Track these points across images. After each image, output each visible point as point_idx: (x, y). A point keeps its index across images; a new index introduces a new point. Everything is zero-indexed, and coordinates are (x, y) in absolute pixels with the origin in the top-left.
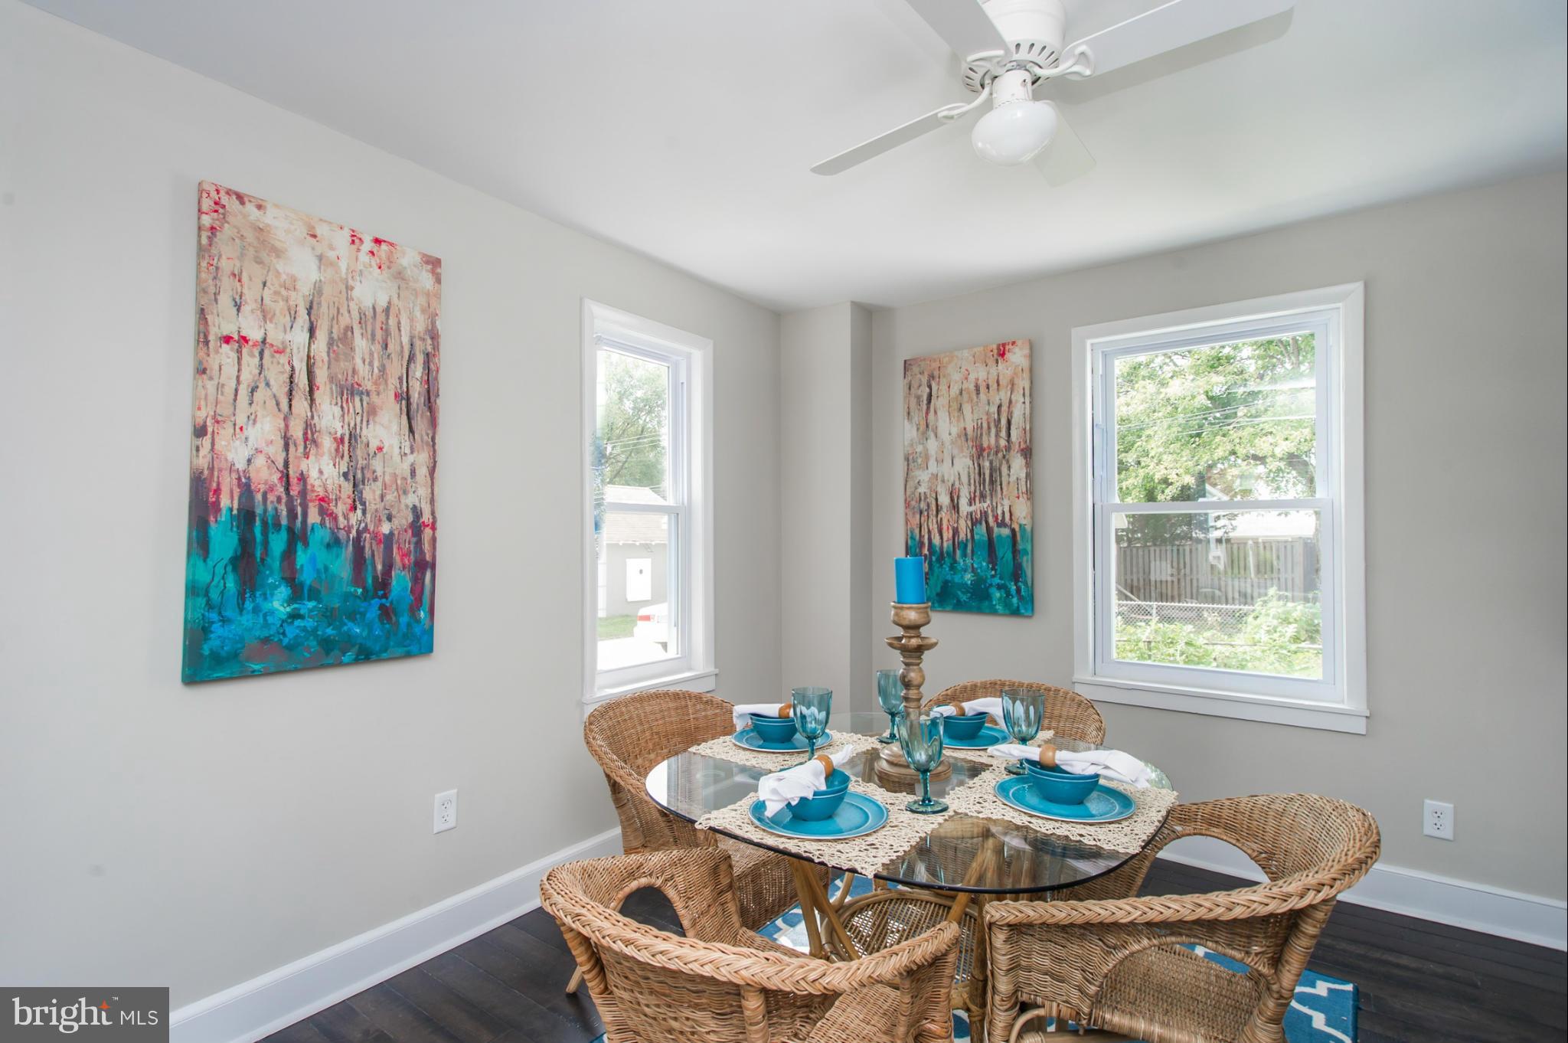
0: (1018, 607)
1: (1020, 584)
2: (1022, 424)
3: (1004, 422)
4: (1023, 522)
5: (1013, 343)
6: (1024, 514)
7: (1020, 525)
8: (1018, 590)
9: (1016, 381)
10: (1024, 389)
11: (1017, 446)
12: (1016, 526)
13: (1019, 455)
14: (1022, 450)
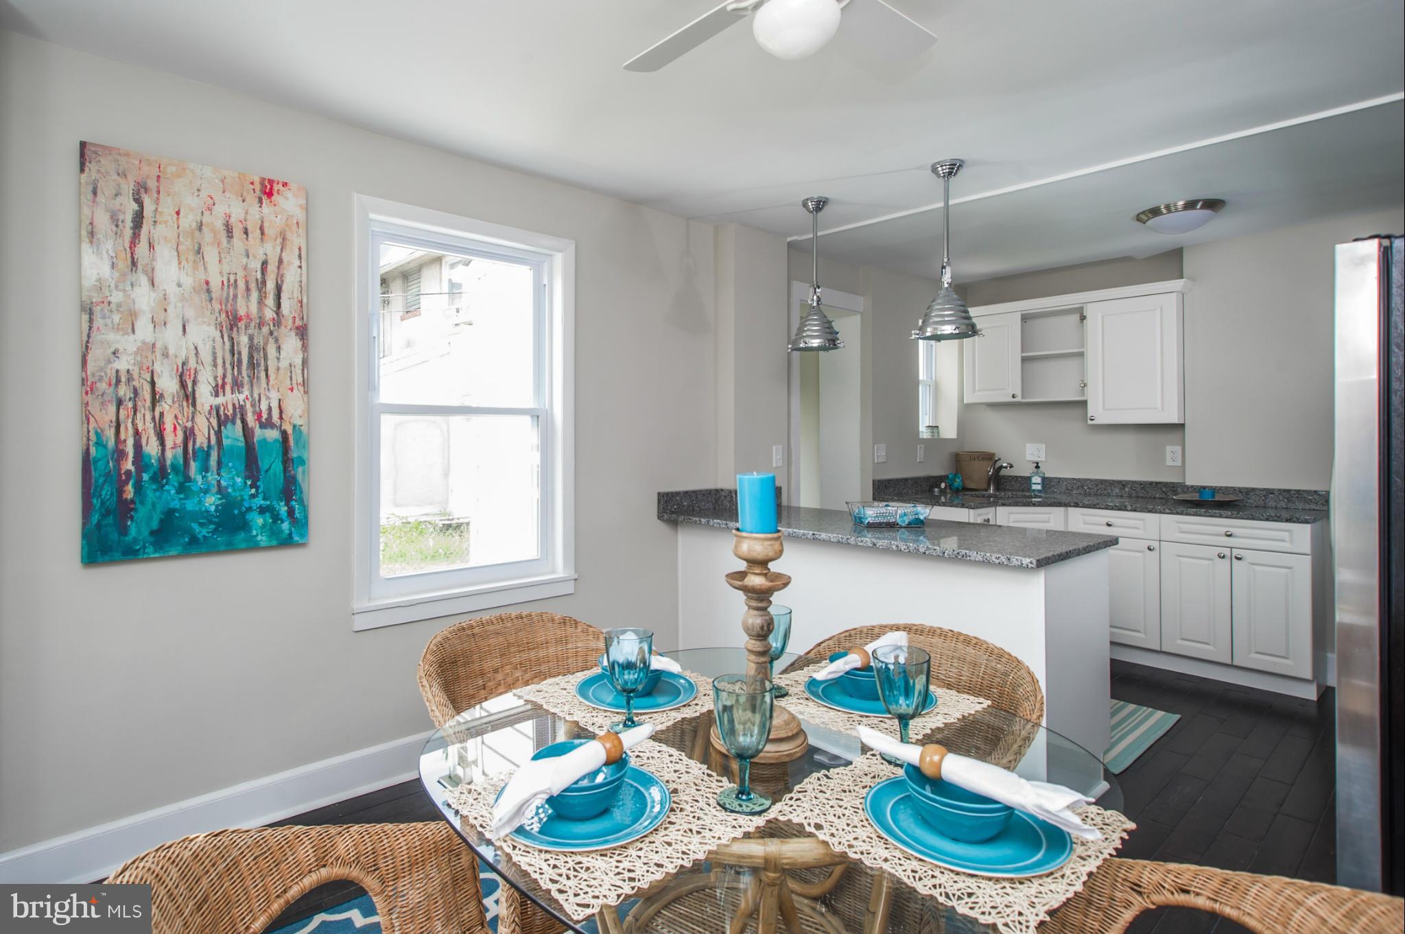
0: (290, 535)
1: (293, 503)
2: (296, 294)
3: (270, 285)
4: (298, 422)
5: (285, 184)
6: (299, 412)
7: (294, 426)
8: (291, 512)
9: (289, 235)
10: (300, 249)
11: (290, 322)
12: (290, 430)
13: (293, 334)
14: (298, 328)
